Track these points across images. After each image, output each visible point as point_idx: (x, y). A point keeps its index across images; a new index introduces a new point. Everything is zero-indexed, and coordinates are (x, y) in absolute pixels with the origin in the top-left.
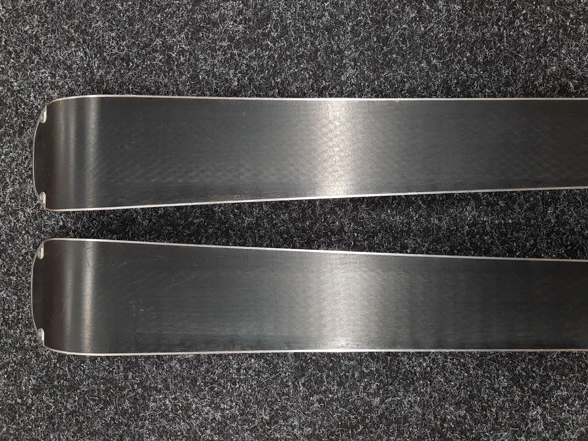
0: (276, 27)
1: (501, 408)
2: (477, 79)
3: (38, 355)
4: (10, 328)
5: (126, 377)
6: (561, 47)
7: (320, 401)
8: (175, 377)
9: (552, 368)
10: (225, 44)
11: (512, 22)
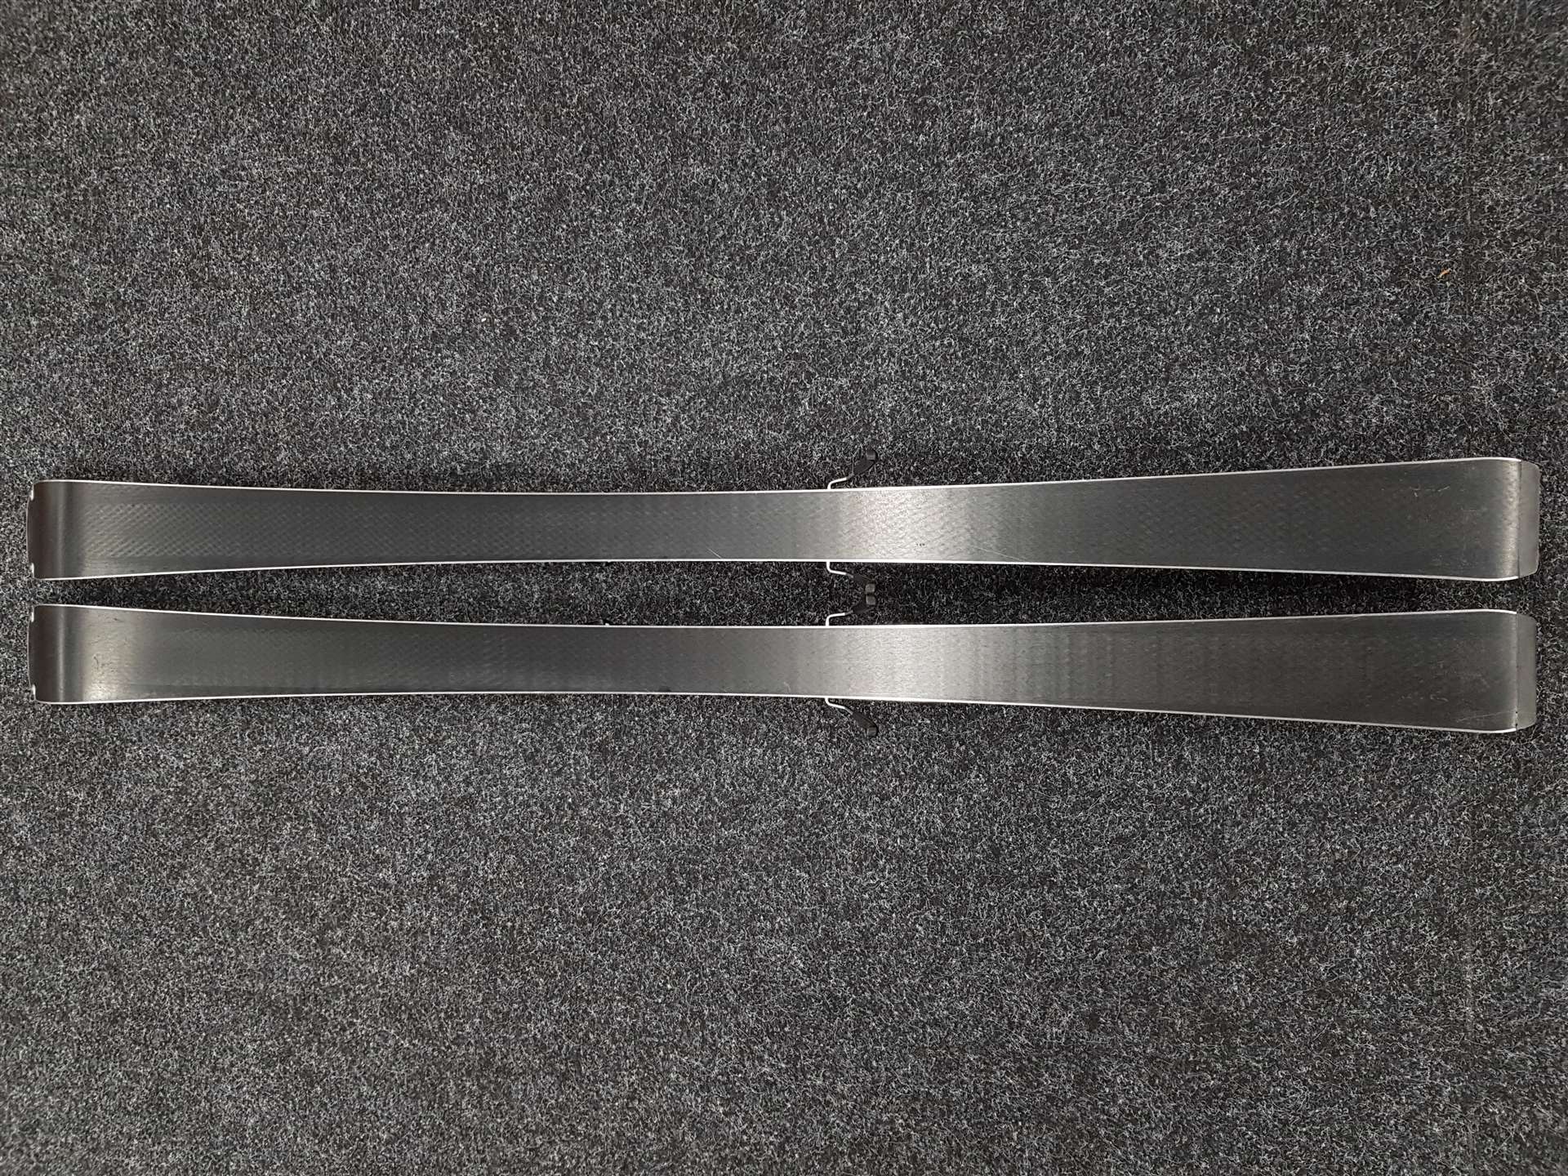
0: (223, 412)
1: (404, 755)
2: (385, 462)
3: (34, 711)
4: (12, 686)
5: (107, 731)
6: (451, 433)
7: (262, 750)
8: (147, 730)
9: (445, 719)
10: (182, 426)
11: (413, 410)
